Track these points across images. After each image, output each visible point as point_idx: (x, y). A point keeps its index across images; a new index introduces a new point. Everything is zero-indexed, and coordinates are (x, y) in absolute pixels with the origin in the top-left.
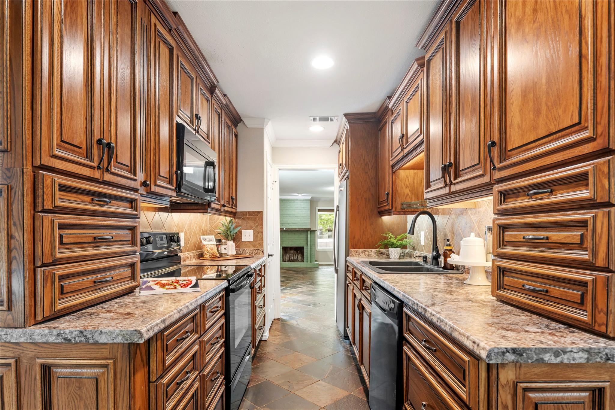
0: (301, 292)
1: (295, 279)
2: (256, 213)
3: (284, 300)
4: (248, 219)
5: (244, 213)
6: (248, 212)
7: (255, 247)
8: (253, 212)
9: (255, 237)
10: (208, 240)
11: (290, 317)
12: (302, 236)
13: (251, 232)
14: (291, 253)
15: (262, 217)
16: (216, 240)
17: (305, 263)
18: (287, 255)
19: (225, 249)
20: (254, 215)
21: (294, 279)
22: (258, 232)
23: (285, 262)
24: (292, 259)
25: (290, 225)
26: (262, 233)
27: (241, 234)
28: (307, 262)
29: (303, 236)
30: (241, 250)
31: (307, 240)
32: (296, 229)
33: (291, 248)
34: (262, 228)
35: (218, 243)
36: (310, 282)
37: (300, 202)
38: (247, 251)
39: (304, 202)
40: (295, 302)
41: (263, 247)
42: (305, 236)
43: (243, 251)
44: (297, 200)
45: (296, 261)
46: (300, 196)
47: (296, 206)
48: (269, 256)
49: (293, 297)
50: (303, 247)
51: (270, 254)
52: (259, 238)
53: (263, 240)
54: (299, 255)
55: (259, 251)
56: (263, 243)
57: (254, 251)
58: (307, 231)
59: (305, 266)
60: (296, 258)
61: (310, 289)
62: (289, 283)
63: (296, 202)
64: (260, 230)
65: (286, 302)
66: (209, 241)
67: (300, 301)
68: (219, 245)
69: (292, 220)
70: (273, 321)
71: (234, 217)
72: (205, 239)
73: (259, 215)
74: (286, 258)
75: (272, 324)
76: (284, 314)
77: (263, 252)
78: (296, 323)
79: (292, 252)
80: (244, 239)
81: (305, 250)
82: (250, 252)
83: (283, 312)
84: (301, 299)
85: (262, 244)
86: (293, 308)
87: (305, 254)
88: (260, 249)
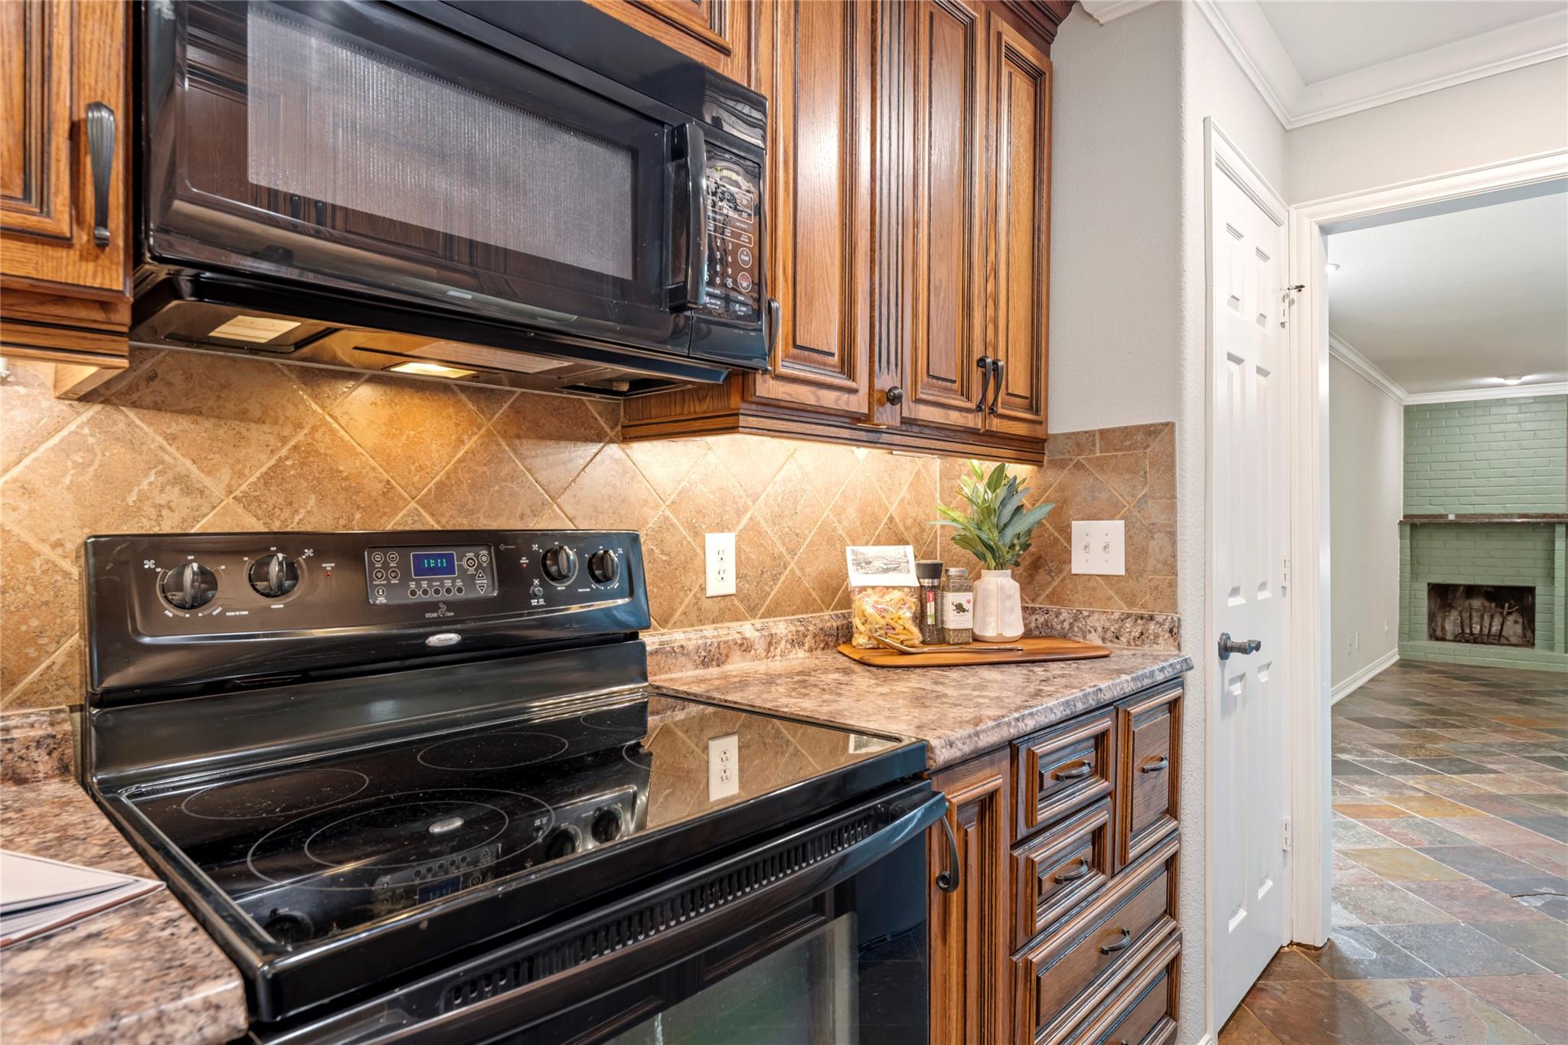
0: (1493, 798)
1: (1475, 722)
2: (1139, 437)
3: (1386, 831)
4: (1101, 464)
5: (1081, 441)
6: (1103, 432)
7: (1131, 603)
8: (1127, 432)
9: (1135, 552)
10: (878, 564)
11: (1384, 947)
12: (1530, 545)
13: (1114, 530)
14: (1471, 608)
15: (1172, 456)
16: (918, 565)
17: (1539, 651)
18: (1454, 615)
19: (960, 608)
20: (1130, 448)
21: (1467, 719)
22: (1151, 530)
23: (1443, 639)
24: (1476, 629)
25: (1463, 500)
26: (1172, 535)
27: (1069, 541)
28: (1551, 648)
29: (1531, 547)
30: (1064, 615)
31: (1551, 559)
32: (1492, 516)
33: (1471, 591)
34: (1171, 507)
35: (927, 582)
36: (1549, 746)
37: (1516, 410)
38: (1093, 621)
39: (1536, 407)
40: (1445, 852)
41: (1174, 606)
42: (1540, 545)
43: (1076, 619)
44: (1501, 402)
45: (1498, 639)
46: (1513, 388)
47: (1495, 428)
48: (1226, 650)
49: (1438, 822)
50: (1531, 590)
51: (1237, 639)
52: (1151, 562)
53: (1173, 571)
54: (1511, 618)
55: (1152, 626)
56: (1173, 585)
57: (1128, 624)
58: (1551, 526)
59: (1541, 666)
60: (1495, 629)
61: (1546, 789)
62: (1435, 739)
63: (1494, 410)
64: (1161, 519)
65: (1389, 843)
66: (886, 571)
67: (1476, 852)
68: (933, 588)
69: (1475, 482)
70: (1277, 956)
71: (1038, 463)
72: (864, 564)
73: (1155, 445)
74: (1449, 627)
75: (1265, 973)
76: (1355, 921)
77: (1173, 632)
78: (1412, 1008)
79: (1476, 603)
80: (1081, 563)
81: (1539, 600)
82: (1105, 630)
83: (1356, 907)
84: (1478, 838)
85: (1169, 593)
86: (1420, 891)
87: (1539, 617)
88: (1160, 618)
